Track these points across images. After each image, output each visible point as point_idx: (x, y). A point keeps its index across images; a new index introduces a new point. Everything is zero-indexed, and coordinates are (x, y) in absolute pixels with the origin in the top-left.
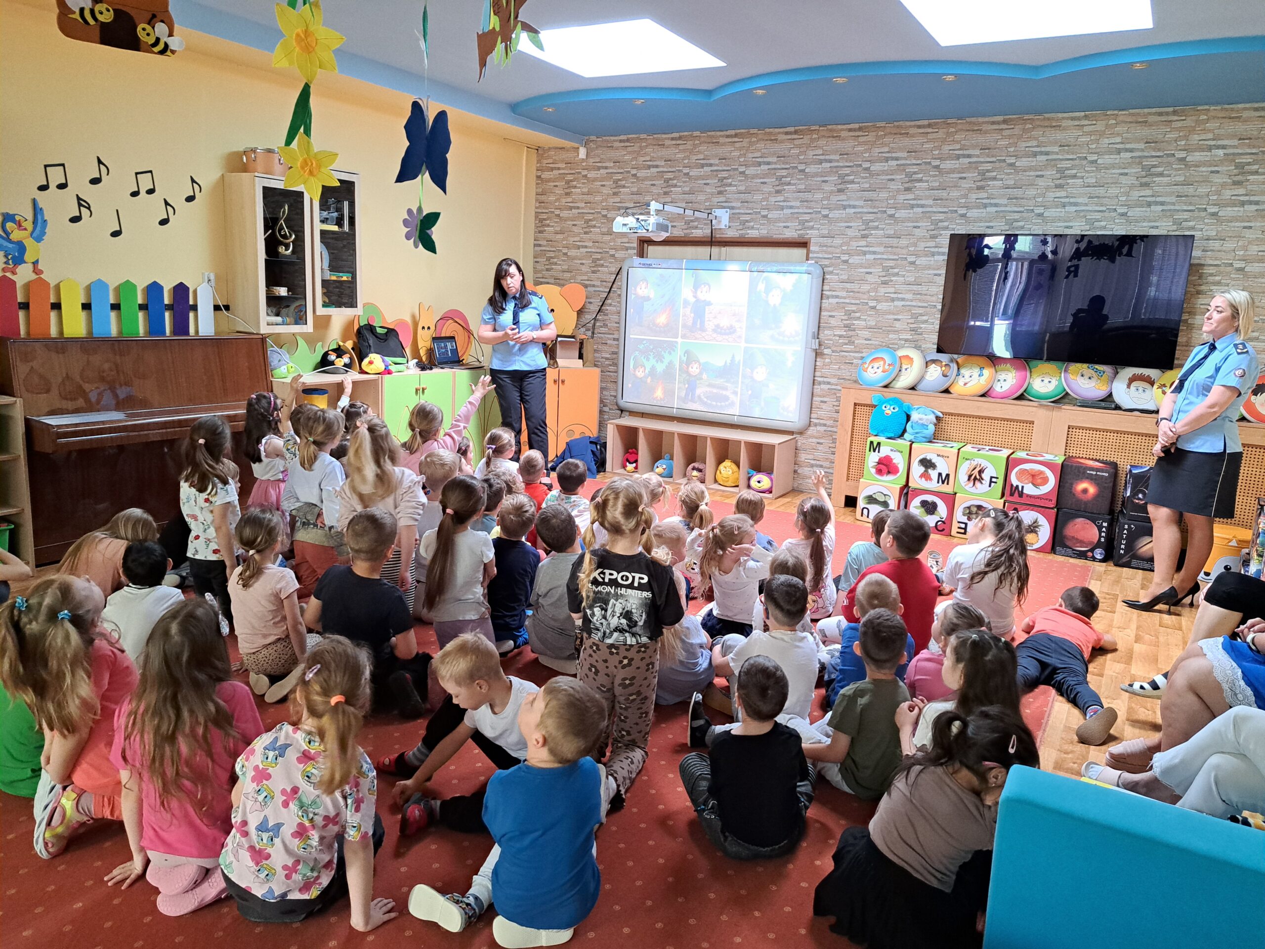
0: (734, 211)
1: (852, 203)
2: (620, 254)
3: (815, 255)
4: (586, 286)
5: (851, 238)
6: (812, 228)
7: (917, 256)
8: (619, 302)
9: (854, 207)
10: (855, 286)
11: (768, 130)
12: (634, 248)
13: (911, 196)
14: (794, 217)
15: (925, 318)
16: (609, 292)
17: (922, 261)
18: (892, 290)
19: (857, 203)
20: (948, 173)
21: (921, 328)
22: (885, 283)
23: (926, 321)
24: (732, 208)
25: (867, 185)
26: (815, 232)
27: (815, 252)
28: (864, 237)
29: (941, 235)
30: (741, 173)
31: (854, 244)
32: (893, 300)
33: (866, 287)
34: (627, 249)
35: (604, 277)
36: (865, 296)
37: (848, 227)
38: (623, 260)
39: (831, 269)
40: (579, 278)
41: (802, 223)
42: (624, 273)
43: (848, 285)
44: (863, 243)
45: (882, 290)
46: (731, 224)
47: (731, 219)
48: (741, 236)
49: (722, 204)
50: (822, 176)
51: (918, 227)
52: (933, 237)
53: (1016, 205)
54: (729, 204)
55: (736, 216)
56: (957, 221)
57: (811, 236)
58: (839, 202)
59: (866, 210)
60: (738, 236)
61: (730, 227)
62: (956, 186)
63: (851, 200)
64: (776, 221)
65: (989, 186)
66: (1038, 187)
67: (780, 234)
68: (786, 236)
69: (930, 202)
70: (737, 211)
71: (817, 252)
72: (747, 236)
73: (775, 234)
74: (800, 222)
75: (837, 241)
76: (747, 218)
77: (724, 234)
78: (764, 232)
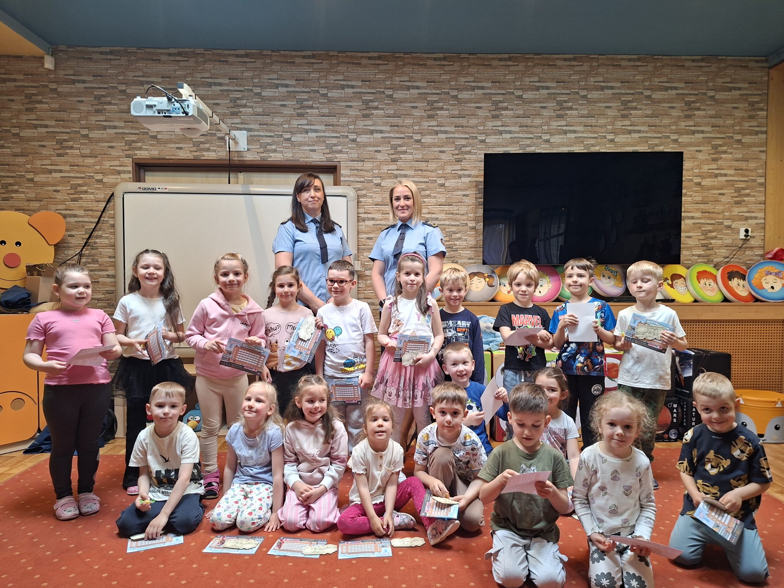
0: (253, 133)
1: (378, 128)
2: (109, 179)
3: (347, 179)
4: (65, 217)
5: (381, 162)
6: (340, 152)
7: (446, 178)
8: (114, 233)
9: (381, 132)
11: (282, 52)
12: (129, 172)
13: (434, 123)
14: (320, 140)
15: (458, 235)
16: (98, 223)
17: (450, 183)
19: (384, 128)
20: (465, 102)
21: (456, 245)
23: (460, 238)
24: (249, 130)
25: (392, 112)
26: (344, 156)
27: (345, 176)
28: (394, 161)
29: (465, 159)
30: (257, 94)
31: (385, 168)
34: (119, 173)
35: (90, 205)
37: (377, 151)
38: (115, 185)
39: (364, 192)
40: (54, 207)
41: (330, 147)
42: (118, 200)
44: (394, 167)
46: (250, 147)
47: (249, 142)
48: (263, 159)
49: (237, 125)
50: (345, 101)
51: (443, 152)
52: (459, 161)
53: (526, 132)
54: (246, 126)
55: (255, 139)
56: (478, 146)
57: (341, 160)
58: (365, 127)
59: (393, 135)
60: (260, 159)
61: (248, 150)
62: (474, 115)
63: (378, 125)
64: (301, 144)
65: (502, 115)
66: (543, 117)
67: (307, 157)
68: (312, 160)
69: (452, 129)
70: (256, 133)
71: (349, 176)
72: (270, 159)
73: (302, 158)
74: (327, 146)
75: (368, 165)
76: (269, 140)
77: (243, 157)
78: (289, 155)
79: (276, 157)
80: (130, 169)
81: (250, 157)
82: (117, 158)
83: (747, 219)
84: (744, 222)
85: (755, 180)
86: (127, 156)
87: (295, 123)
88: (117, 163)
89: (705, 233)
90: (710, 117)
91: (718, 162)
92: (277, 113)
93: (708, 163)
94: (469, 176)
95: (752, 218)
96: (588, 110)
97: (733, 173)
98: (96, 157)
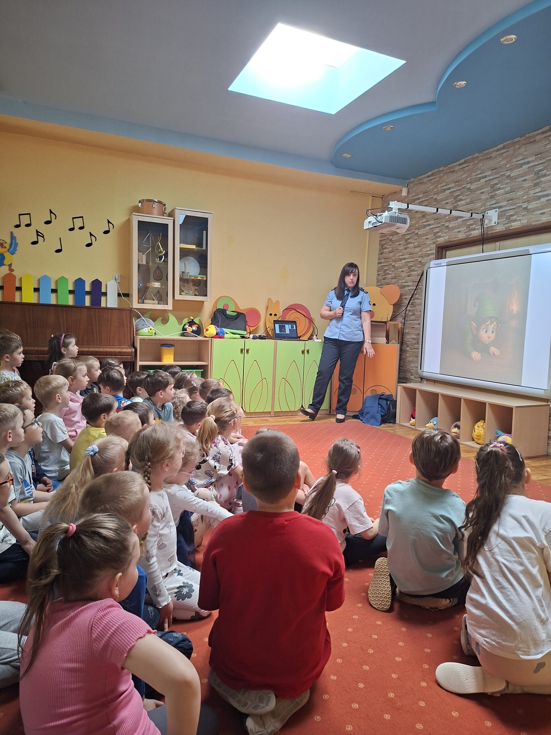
2: (424, 260)
8: (421, 296)
11: (528, 135)
14: (549, 203)
16: (416, 289)
24: (500, 207)
35: (414, 278)
38: (425, 264)
42: (425, 273)
46: (499, 221)
47: (499, 217)
48: (507, 228)
49: (493, 206)
54: (498, 205)
55: (503, 213)
60: (505, 229)
61: (498, 223)
64: (534, 210)
67: (538, 221)
68: (542, 222)
70: (504, 209)
72: (512, 228)
76: (512, 212)
77: (494, 230)
78: (525, 222)
79: (516, 225)
80: (434, 251)
81: (500, 229)
82: (429, 245)
86: (434, 243)
87: (532, 192)
88: (429, 249)
92: (520, 188)
98: (420, 247)
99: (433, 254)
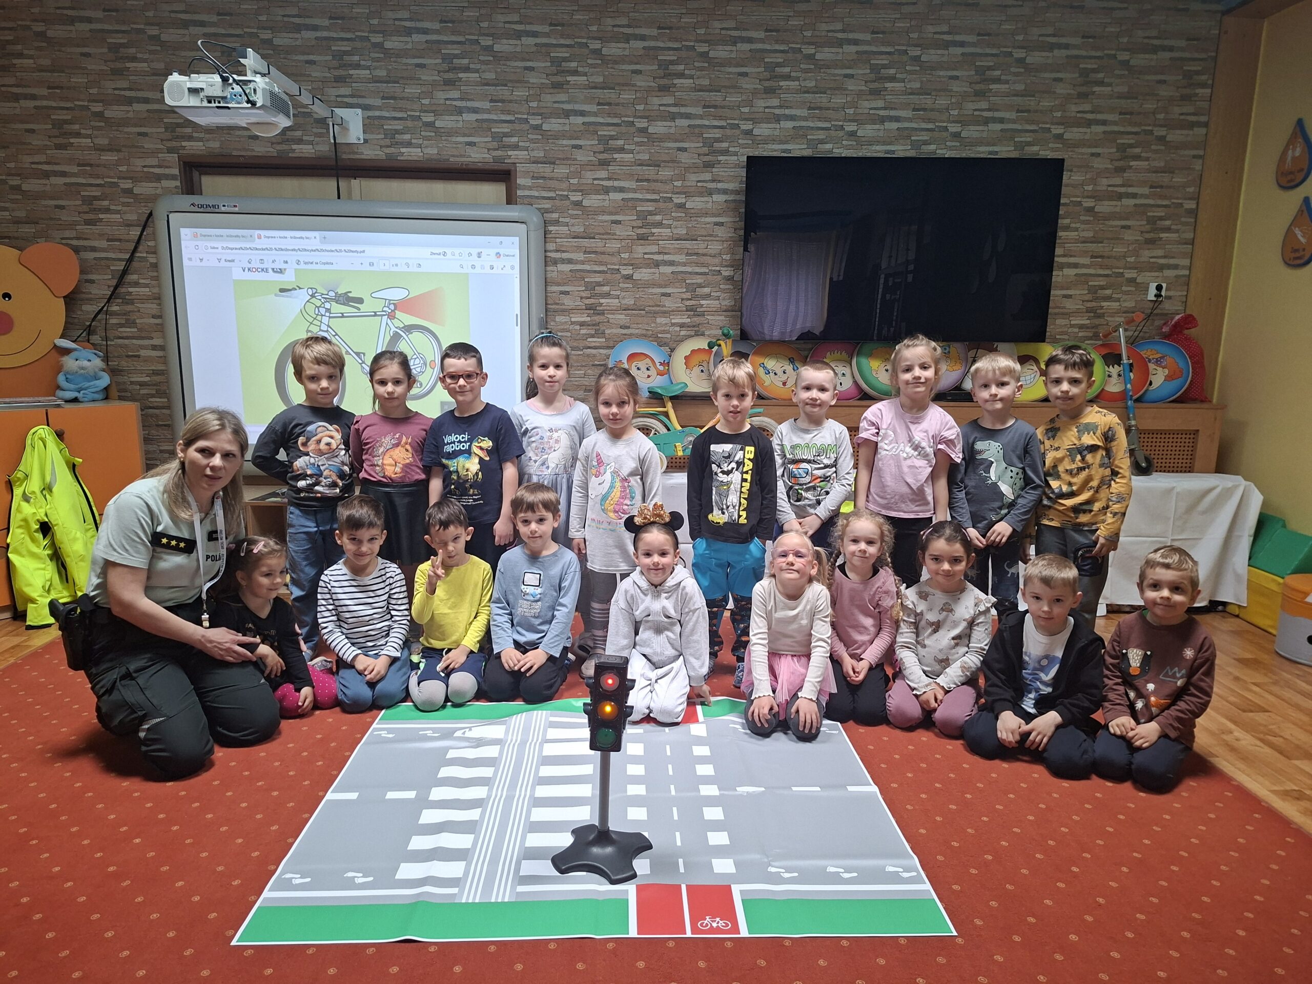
0: (371, 113)
1: (577, 107)
2: (144, 189)
3: (527, 193)
5: (583, 166)
6: (516, 147)
7: (688, 195)
9: (582, 113)
10: (596, 244)
13: (669, 100)
14: (483, 127)
15: (706, 290)
17: (695, 203)
18: (654, 249)
19: (586, 108)
20: (721, 65)
21: (701, 306)
22: (642, 238)
23: (709, 295)
24: (365, 108)
25: (600, 79)
26: (522, 154)
27: (525, 188)
28: (604, 163)
29: (719, 162)
30: (376, 45)
31: (589, 176)
32: (657, 264)
33: (614, 245)
34: (158, 178)
35: (115, 231)
36: (615, 260)
37: (576, 147)
38: (154, 199)
39: (555, 216)
40: (57, 234)
41: (498, 138)
42: (159, 224)
43: (585, 242)
44: (603, 174)
45: (640, 250)
46: (368, 136)
47: (366, 128)
48: (390, 157)
49: (346, 100)
50: (523, 60)
51: (684, 150)
52: (708, 166)
53: (820, 119)
54: (361, 101)
55: (376, 123)
56: (740, 141)
57: (517, 161)
58: (556, 105)
59: (601, 120)
60: (384, 157)
61: (366, 141)
62: (734, 87)
63: (576, 102)
64: (451, 133)
65: (781, 88)
66: (847, 92)
67: (461, 156)
68: (470, 159)
69: (699, 111)
70: (377, 113)
71: (530, 188)
72: (402, 158)
73: (453, 156)
74: (495, 136)
75: (561, 170)
76: (398, 126)
77: (356, 153)
78: (432, 151)
79: (411, 154)
80: (176, 171)
81: (370, 153)
82: (154, 153)
83: (1161, 268)
84: (1156, 274)
85: (1181, 204)
86: (170, 151)
87: (441, 95)
88: (154, 162)
89: (1093, 290)
90: (1118, 98)
91: (1125, 175)
92: (411, 79)
93: (1108, 175)
94: (725, 192)
95: (1169, 267)
96: (922, 82)
97: (1147, 192)
98: (119, 151)
99: (173, 177)
